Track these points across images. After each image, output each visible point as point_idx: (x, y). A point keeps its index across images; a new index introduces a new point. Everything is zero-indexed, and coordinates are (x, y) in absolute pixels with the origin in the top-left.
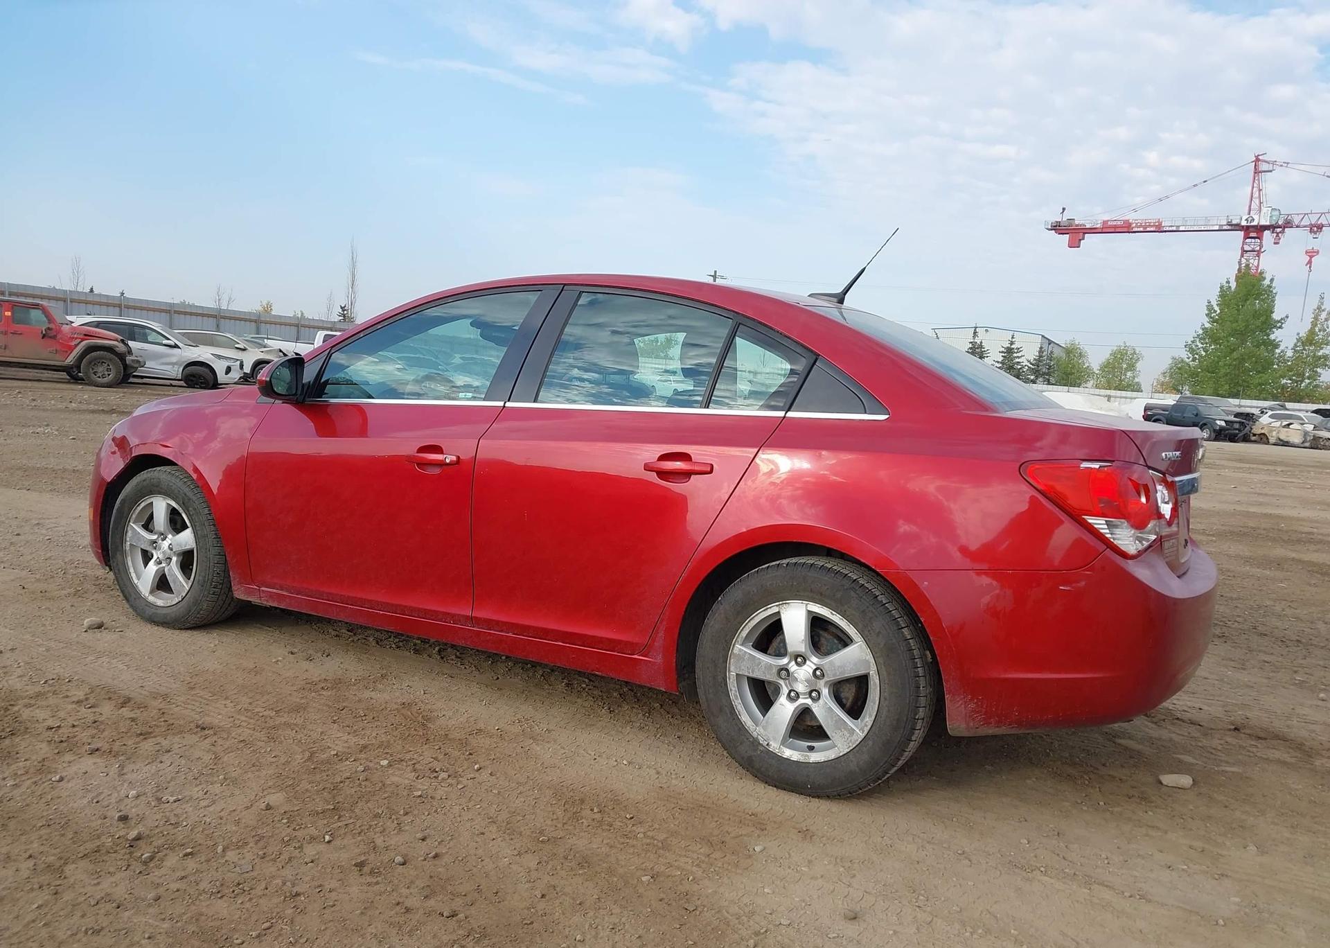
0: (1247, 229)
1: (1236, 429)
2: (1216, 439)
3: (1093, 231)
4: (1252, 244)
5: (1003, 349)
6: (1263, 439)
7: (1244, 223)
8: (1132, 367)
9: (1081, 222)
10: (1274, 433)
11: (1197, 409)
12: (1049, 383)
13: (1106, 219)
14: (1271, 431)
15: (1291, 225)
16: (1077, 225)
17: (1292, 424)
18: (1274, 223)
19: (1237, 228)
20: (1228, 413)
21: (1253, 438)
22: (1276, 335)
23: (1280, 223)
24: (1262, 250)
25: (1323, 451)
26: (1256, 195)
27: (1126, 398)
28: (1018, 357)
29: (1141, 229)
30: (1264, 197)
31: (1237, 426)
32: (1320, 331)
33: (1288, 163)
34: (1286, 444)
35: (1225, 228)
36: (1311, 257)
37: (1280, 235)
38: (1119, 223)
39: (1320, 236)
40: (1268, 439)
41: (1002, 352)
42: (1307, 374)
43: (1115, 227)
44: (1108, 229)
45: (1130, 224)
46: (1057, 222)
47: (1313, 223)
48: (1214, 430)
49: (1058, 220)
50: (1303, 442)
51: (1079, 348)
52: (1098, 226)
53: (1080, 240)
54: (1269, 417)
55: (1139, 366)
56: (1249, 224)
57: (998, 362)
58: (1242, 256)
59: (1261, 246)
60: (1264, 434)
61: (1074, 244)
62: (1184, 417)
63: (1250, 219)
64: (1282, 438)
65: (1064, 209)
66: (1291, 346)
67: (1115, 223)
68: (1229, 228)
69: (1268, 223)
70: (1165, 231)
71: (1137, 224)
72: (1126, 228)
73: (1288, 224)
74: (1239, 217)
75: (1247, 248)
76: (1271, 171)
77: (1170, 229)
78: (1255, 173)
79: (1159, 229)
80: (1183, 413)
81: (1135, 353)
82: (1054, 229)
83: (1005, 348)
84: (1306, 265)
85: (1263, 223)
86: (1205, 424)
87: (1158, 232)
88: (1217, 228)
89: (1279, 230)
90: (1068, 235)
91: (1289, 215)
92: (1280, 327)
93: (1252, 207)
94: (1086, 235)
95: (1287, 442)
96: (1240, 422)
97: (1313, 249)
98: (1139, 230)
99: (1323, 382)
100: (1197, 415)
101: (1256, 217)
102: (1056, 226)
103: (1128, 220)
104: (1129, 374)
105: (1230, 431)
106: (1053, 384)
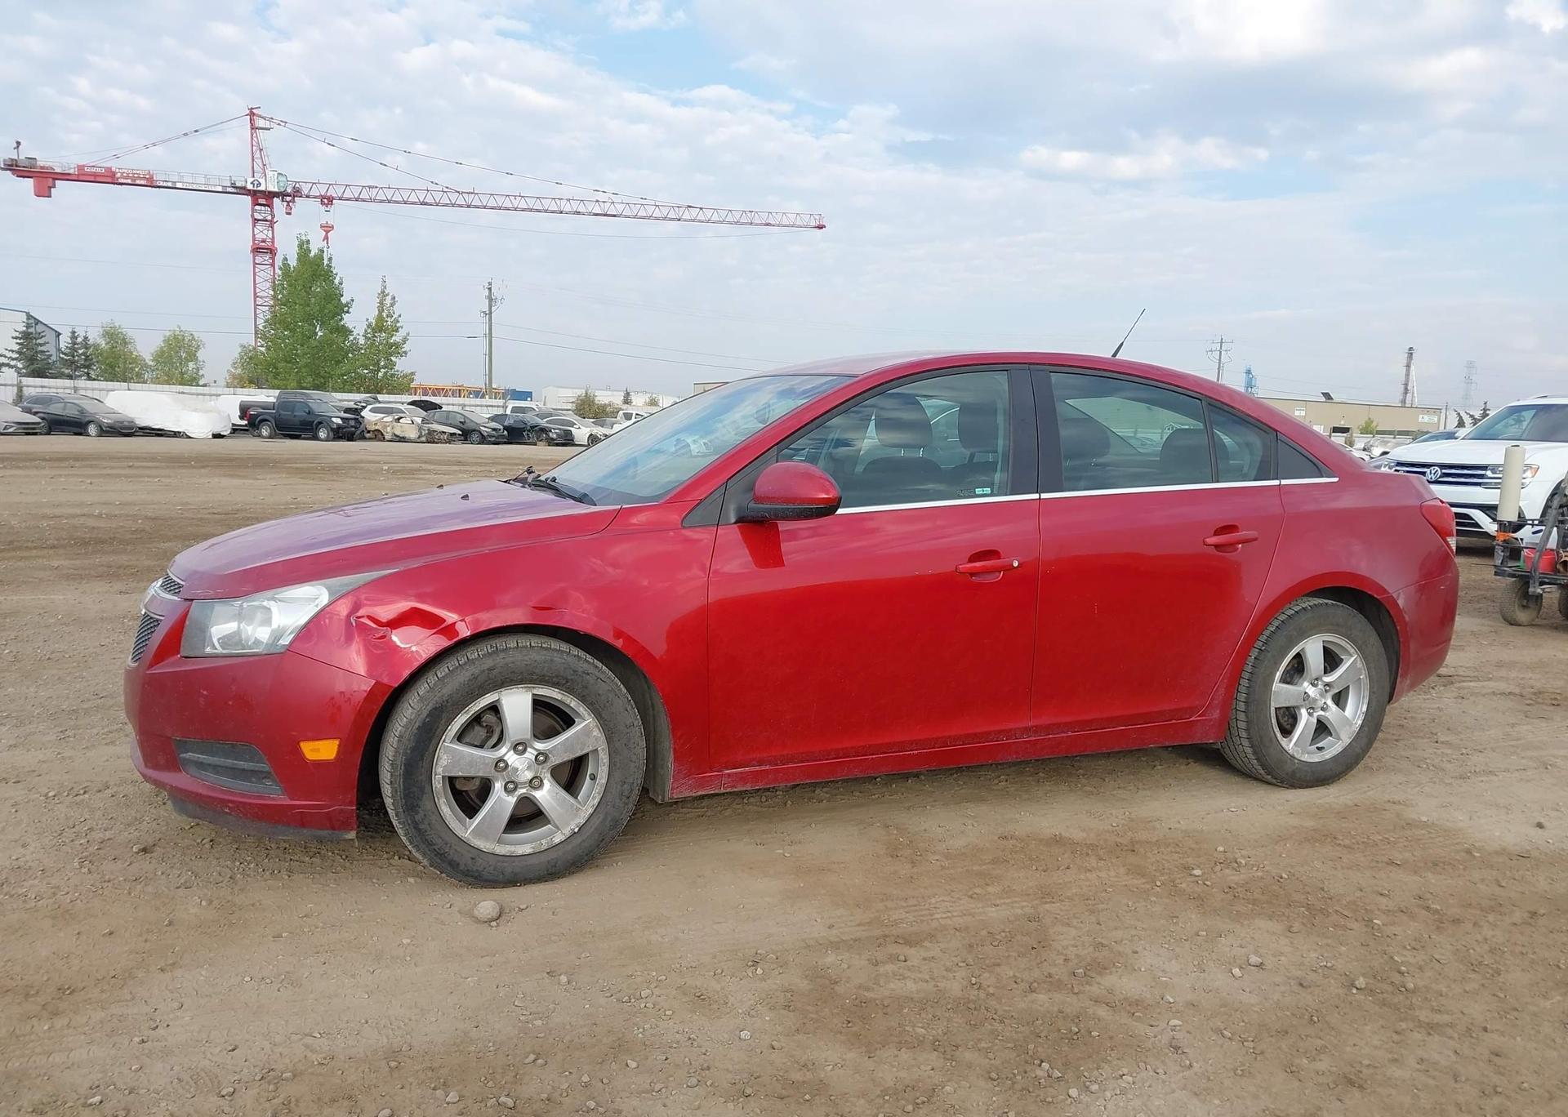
0: (256, 195)
1: (352, 427)
2: (334, 439)
3: (65, 177)
4: (262, 212)
5: (17, 334)
6: (378, 436)
7: (250, 187)
8: (192, 356)
9: (47, 164)
10: (389, 429)
11: (309, 406)
12: (90, 378)
13: (81, 163)
14: (386, 427)
15: (299, 195)
16: (42, 168)
17: (401, 418)
18: (282, 190)
19: (243, 192)
20: (339, 409)
21: (368, 435)
22: (348, 320)
23: (289, 190)
24: (275, 220)
25: (439, 445)
26: (257, 155)
27: (204, 395)
28: (41, 345)
29: (129, 181)
30: (266, 158)
31: (352, 423)
32: (387, 316)
33: (286, 123)
34: (402, 440)
35: (229, 190)
36: (327, 232)
37: (291, 204)
38: (99, 170)
39: (332, 209)
40: (383, 435)
41: (16, 338)
42: (382, 363)
43: (95, 175)
44: (83, 176)
45: (114, 174)
46: (12, 160)
47: (323, 194)
48: (332, 429)
49: (13, 157)
50: (419, 437)
51: (121, 333)
52: (72, 171)
53: (50, 188)
54: (370, 411)
55: (200, 355)
56: (255, 189)
57: (13, 351)
58: (254, 226)
59: (273, 216)
60: (378, 430)
61: (44, 191)
62: (295, 416)
63: (256, 183)
64: (397, 433)
65: (18, 143)
66: (362, 332)
67: (94, 170)
68: (233, 190)
69: (276, 190)
70: (159, 187)
71: (122, 173)
72: (109, 178)
73: (297, 193)
74: (243, 179)
75: (257, 216)
76: (269, 129)
77: (165, 184)
78: (252, 129)
79: (151, 183)
80: (293, 412)
81: (193, 339)
82: (10, 170)
83: (20, 333)
84: (324, 240)
85: (273, 188)
86: (320, 423)
87: (150, 186)
88: (220, 189)
89: (288, 199)
90: (32, 180)
91: (296, 182)
92: (348, 312)
93: (255, 169)
94: (57, 181)
95: (403, 438)
96: (355, 419)
97: (327, 223)
98: (125, 181)
99: (398, 371)
100: (309, 413)
101: (262, 181)
102: (12, 165)
103: (111, 168)
104: (191, 365)
105: (348, 429)
106: (94, 380)
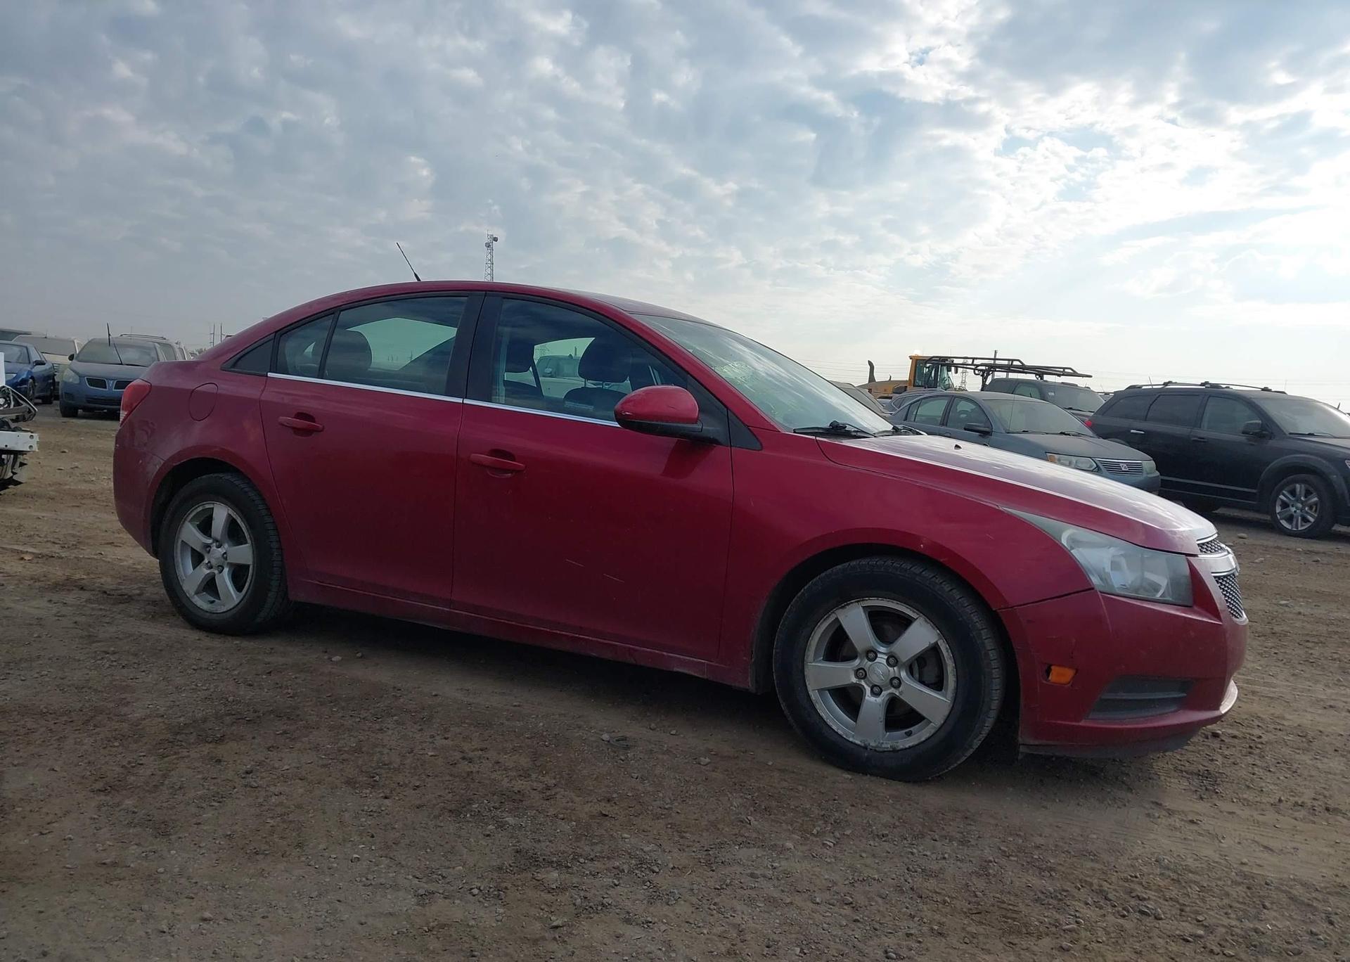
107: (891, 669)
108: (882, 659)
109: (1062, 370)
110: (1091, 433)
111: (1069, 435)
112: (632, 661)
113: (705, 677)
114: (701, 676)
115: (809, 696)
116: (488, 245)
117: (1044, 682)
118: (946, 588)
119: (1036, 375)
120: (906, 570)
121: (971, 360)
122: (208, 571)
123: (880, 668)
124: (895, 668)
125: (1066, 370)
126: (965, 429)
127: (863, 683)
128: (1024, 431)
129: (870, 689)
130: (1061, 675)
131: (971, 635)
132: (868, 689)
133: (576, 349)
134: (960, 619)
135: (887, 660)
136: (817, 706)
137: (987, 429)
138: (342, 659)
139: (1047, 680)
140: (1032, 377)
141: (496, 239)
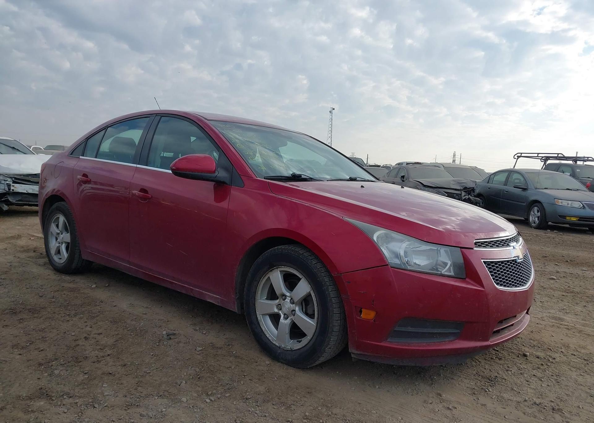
107: (292, 305)
108: (288, 300)
109: (587, 158)
110: (585, 189)
111: (571, 190)
112: (192, 295)
113: (220, 305)
114: (218, 305)
115: (257, 318)
116: (330, 112)
117: (359, 318)
118: (313, 263)
119: (573, 161)
120: (296, 252)
121: (537, 154)
122: (58, 245)
123: (287, 305)
124: (294, 305)
125: (589, 159)
126: (514, 187)
127: (280, 312)
128: (545, 188)
129: (283, 316)
130: (368, 315)
131: (323, 288)
132: (282, 316)
133: (368, 155)
134: (318, 279)
135: (290, 301)
136: (261, 324)
137: (525, 187)
138: (96, 287)
139: (360, 316)
140: (570, 162)
141: (334, 109)
